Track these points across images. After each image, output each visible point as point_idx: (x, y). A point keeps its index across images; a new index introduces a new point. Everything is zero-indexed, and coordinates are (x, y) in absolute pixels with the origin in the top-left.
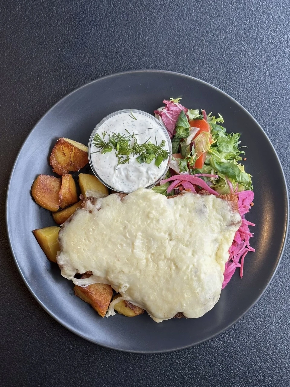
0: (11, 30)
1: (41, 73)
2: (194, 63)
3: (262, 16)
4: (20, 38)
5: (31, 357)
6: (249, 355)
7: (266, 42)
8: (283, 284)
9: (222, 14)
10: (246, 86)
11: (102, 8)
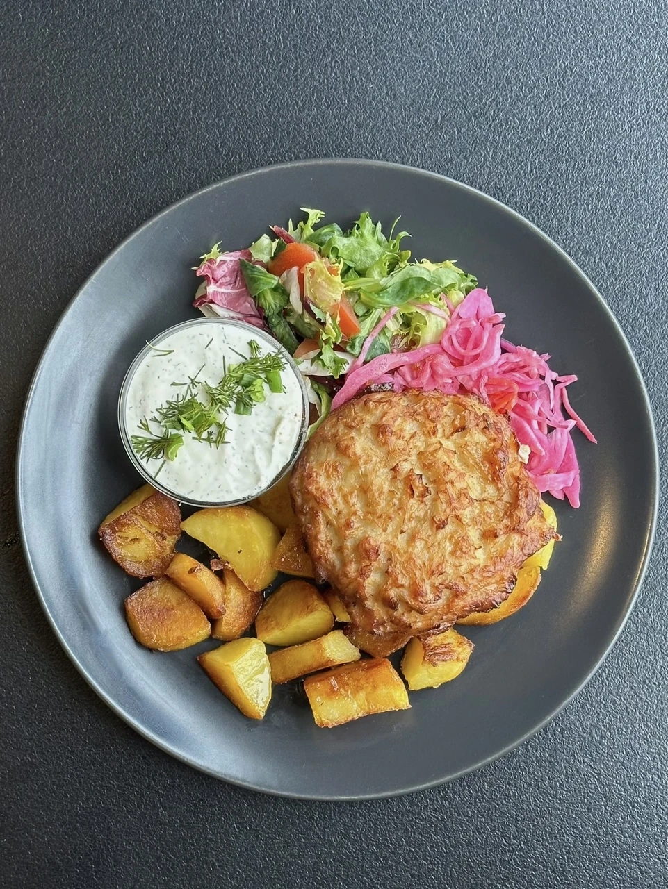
0: (63, 58)
1: (125, 158)
2: (475, 148)
3: (634, 47)
4: (83, 76)
5: (77, 800)
6: (571, 819)
7: (642, 107)
8: (657, 661)
9: (543, 39)
10: (592, 206)
11: (270, 17)
